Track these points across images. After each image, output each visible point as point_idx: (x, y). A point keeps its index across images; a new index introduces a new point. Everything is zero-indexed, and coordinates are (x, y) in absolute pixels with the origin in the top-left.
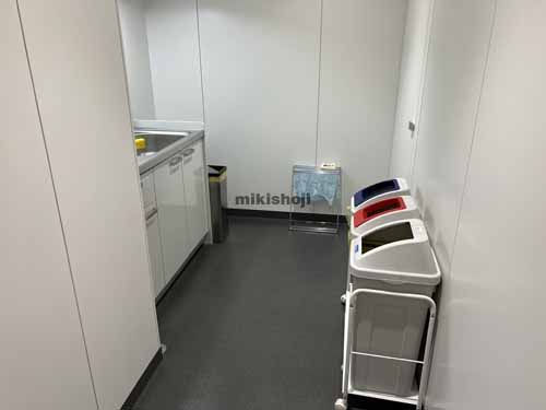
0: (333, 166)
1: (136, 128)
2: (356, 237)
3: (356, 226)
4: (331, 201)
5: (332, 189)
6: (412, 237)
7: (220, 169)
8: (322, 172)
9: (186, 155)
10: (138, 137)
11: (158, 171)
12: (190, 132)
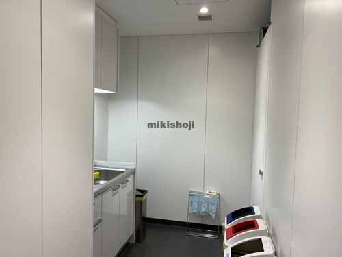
0: (214, 193)
1: (95, 166)
2: (227, 247)
3: (228, 239)
4: (214, 216)
5: (214, 208)
6: (263, 251)
7: (144, 192)
8: (208, 197)
9: (123, 184)
10: (95, 171)
11: (104, 195)
12: (126, 169)
